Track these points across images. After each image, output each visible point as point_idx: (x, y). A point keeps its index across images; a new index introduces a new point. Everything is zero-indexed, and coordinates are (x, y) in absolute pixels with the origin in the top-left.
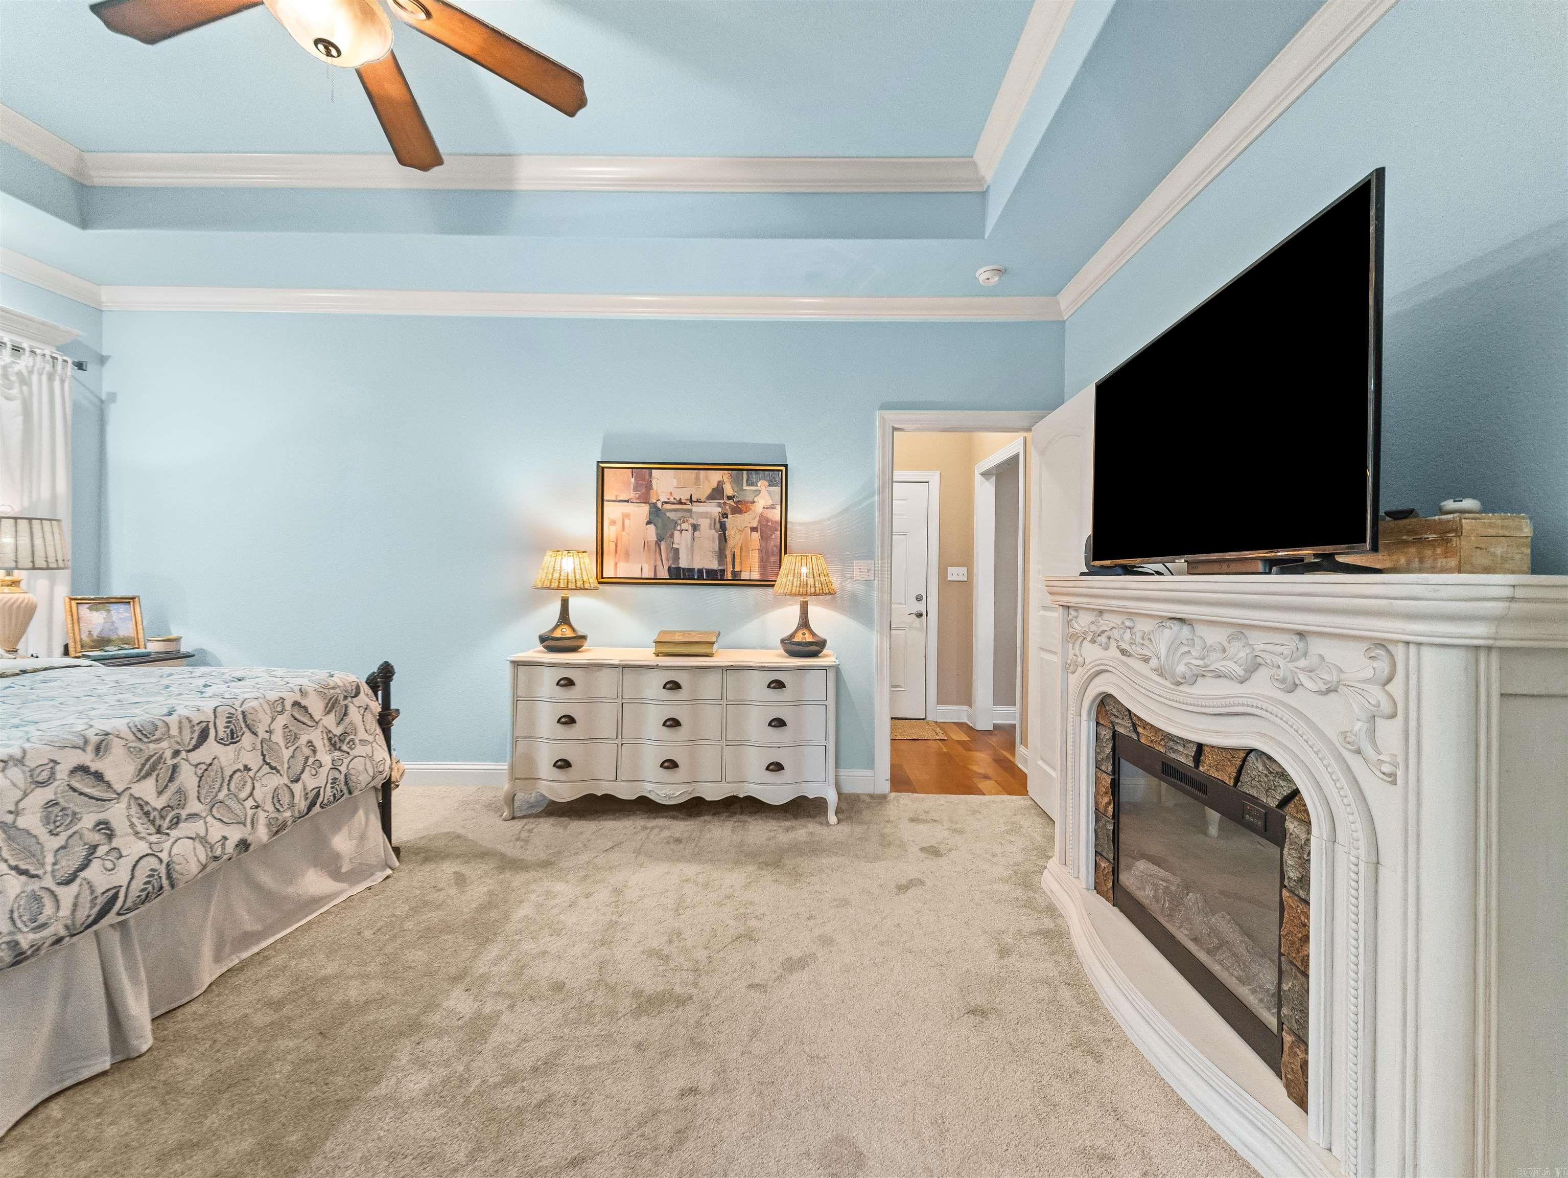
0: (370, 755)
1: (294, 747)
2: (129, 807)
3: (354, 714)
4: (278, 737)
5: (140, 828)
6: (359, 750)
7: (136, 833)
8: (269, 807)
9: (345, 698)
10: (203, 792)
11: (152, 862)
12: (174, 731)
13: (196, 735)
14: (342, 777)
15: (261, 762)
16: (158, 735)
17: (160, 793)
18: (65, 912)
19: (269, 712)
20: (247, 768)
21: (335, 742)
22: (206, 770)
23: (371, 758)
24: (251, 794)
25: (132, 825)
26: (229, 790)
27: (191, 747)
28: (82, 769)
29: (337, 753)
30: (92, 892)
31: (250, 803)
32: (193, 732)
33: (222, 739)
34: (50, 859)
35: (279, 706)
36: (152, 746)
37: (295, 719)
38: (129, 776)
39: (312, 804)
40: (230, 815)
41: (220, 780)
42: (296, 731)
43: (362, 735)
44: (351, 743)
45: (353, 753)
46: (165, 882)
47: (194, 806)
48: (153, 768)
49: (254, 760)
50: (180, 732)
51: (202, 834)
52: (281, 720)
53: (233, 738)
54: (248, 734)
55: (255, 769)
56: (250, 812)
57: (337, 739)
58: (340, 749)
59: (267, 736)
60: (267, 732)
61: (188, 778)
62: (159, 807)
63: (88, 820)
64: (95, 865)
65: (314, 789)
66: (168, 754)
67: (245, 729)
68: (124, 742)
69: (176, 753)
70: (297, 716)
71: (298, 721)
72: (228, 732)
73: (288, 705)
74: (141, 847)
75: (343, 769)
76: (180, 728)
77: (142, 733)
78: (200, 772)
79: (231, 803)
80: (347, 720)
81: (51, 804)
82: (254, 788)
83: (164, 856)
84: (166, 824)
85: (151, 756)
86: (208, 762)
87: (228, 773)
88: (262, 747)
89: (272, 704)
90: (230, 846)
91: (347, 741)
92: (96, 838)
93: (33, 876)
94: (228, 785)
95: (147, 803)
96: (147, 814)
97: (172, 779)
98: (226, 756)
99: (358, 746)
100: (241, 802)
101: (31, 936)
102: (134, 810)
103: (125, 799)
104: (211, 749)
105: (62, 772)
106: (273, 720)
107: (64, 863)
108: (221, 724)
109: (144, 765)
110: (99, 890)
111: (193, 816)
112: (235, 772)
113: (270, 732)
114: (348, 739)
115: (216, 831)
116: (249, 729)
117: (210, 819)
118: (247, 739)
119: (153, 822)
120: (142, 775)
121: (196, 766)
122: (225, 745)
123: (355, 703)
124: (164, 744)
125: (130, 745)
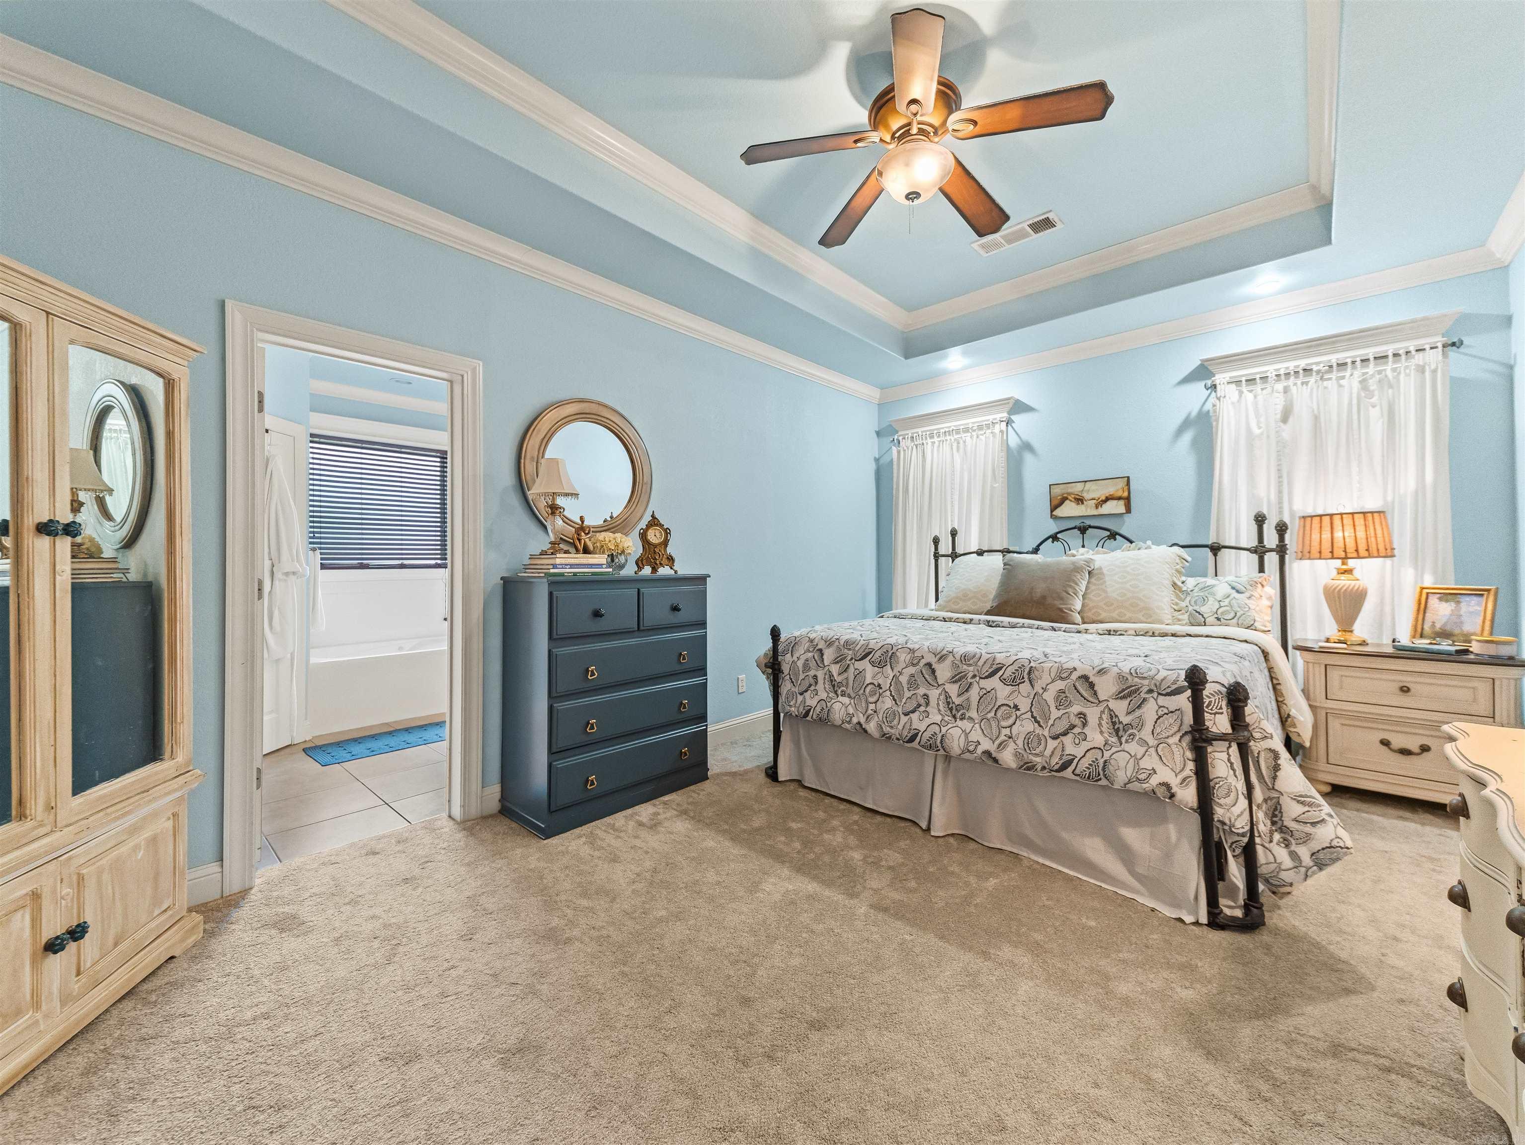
0: (1138, 757)
1: (1065, 711)
2: (940, 695)
3: (1150, 711)
4: (1049, 697)
5: (941, 708)
6: (1133, 747)
7: (939, 710)
8: (1020, 742)
9: (1150, 691)
10: (981, 708)
11: (937, 728)
12: (980, 663)
13: (991, 670)
14: (1101, 762)
15: (1029, 708)
16: (971, 662)
17: (959, 695)
18: (900, 727)
19: (1053, 675)
20: (1016, 707)
21: (1118, 728)
22: (985, 694)
23: (1137, 760)
24: (1011, 726)
25: (938, 704)
26: (995, 715)
27: (983, 676)
28: (929, 665)
29: (1114, 739)
30: (911, 725)
31: (1007, 731)
32: (990, 668)
33: (1005, 680)
34: (904, 700)
35: (1062, 674)
36: (965, 667)
37: (1076, 689)
38: (946, 678)
39: (1064, 767)
40: (989, 730)
41: (992, 705)
42: (1072, 699)
43: (1146, 734)
44: (1132, 737)
45: (1126, 746)
46: (939, 745)
47: (973, 714)
48: (960, 680)
49: (1024, 705)
50: (983, 665)
51: (968, 731)
52: (1060, 685)
53: (1014, 682)
54: (1027, 683)
55: (1023, 711)
56: (1002, 738)
57: (1121, 726)
58: (1119, 738)
59: (1041, 691)
60: (1043, 688)
61: (974, 694)
62: (957, 703)
63: (922, 691)
64: (917, 713)
65: (1070, 755)
66: (970, 675)
67: (1026, 679)
68: (953, 659)
69: (974, 676)
70: (1079, 688)
71: (1078, 692)
72: (1013, 677)
73: (1074, 676)
74: (938, 718)
75: (1107, 755)
76: (985, 663)
77: (966, 658)
78: (981, 694)
79: (994, 724)
80: (1138, 713)
81: (912, 676)
82: (1014, 723)
83: (944, 730)
84: (958, 715)
85: (962, 672)
86: (988, 690)
87: (998, 703)
88: (1034, 698)
89: (1061, 670)
90: (980, 750)
91: (1128, 733)
92: (922, 701)
93: (896, 704)
94: (996, 711)
95: (950, 697)
96: (948, 703)
97: (967, 691)
98: (1003, 692)
99: (1134, 743)
100: (1000, 728)
101: (888, 729)
102: (942, 697)
103: (940, 689)
104: (994, 682)
105: (923, 662)
106: (1053, 682)
107: (907, 705)
108: (1011, 670)
109: (956, 675)
110: (914, 727)
111: (970, 718)
112: (1003, 705)
113: (1045, 690)
114: (1131, 731)
115: (977, 735)
116: (1030, 681)
117: (977, 726)
118: (1025, 688)
119: (951, 709)
120: (954, 680)
121: (981, 689)
122: (1005, 684)
123: (1159, 701)
124: (971, 668)
125: (956, 662)
